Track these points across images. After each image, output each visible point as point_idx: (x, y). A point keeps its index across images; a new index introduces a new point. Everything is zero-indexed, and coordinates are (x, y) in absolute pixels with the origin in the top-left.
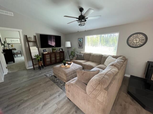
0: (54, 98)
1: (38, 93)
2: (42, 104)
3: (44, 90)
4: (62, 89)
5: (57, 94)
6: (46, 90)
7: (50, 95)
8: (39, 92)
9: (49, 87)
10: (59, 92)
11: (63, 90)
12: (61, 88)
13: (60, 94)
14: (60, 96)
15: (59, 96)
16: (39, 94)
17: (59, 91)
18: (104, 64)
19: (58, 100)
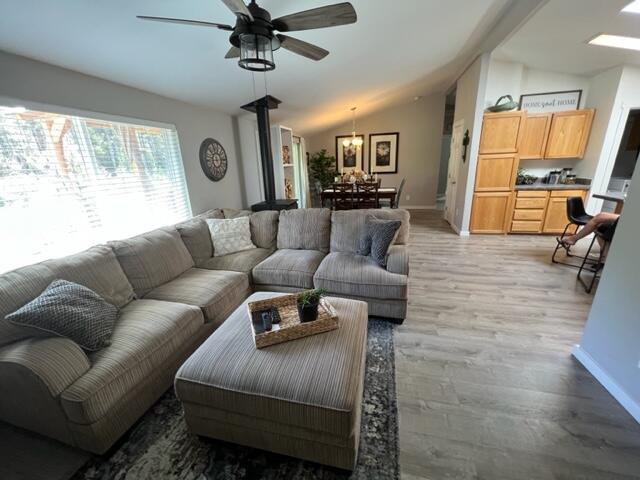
0: (436, 349)
4: (392, 354)
5: (418, 351)
7: (443, 367)
10: (411, 354)
11: (393, 350)
12: (393, 360)
13: (409, 346)
14: (414, 342)
15: (418, 345)
17: (409, 356)
18: (216, 255)
19: (427, 339)
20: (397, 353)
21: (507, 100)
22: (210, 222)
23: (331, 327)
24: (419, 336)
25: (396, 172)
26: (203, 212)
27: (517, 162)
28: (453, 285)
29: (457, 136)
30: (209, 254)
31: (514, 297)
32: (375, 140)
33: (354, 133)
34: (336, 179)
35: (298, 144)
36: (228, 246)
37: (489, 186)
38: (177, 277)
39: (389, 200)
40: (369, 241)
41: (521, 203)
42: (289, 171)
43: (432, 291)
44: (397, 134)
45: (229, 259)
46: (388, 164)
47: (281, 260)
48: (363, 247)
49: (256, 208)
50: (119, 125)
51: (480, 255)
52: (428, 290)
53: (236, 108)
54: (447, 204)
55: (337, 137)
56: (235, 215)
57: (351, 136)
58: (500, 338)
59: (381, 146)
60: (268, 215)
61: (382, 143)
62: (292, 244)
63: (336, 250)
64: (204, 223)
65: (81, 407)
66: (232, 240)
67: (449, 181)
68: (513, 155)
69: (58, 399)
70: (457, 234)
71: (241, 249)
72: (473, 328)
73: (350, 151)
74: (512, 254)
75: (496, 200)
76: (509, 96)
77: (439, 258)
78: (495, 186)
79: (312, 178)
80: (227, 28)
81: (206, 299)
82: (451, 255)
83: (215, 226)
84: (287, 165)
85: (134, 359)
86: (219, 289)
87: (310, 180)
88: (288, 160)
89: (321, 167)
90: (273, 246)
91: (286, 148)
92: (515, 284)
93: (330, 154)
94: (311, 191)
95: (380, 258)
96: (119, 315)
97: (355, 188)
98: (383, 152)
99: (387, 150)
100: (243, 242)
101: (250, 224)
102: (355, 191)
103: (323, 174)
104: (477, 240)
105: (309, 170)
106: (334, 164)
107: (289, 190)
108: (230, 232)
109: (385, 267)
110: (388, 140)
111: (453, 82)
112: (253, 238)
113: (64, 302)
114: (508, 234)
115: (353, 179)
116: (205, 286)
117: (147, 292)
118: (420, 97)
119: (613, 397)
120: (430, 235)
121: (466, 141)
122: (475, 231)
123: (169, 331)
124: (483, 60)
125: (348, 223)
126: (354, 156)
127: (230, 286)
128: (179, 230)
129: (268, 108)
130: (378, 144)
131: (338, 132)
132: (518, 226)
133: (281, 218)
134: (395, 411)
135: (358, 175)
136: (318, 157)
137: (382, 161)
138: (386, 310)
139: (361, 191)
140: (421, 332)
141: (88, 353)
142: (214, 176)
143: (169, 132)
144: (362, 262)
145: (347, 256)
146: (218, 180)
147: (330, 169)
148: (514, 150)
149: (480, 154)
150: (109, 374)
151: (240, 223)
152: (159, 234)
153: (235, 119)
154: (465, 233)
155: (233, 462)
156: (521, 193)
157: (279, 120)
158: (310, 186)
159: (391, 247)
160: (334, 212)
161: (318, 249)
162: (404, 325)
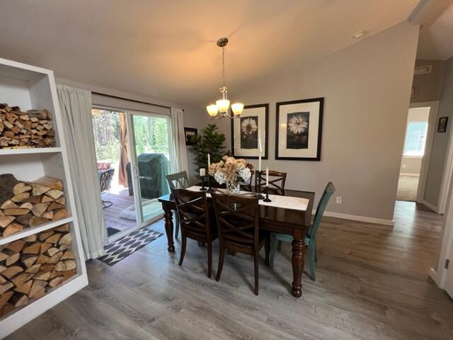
25: (318, 159)
32: (285, 111)
44: (321, 100)
46: (305, 146)
59: (294, 120)
61: (296, 114)
98: (297, 129)
99: (305, 125)
110: (305, 111)
126: (256, 134)
130: (290, 117)
137: (296, 141)
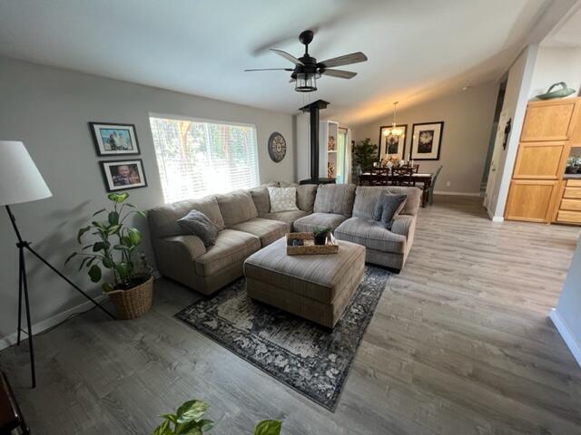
0: (420, 292)
1: (447, 332)
2: (453, 304)
3: (425, 324)
4: (383, 289)
5: (405, 291)
6: (420, 320)
8: (441, 334)
9: (402, 319)
10: (398, 291)
11: (384, 286)
12: (382, 292)
13: (399, 287)
14: (404, 285)
15: (406, 287)
16: (445, 327)
17: (395, 292)
18: (272, 211)
19: (415, 285)
20: (387, 289)
21: (560, 87)
22: (270, 189)
23: (333, 251)
24: (410, 283)
25: (438, 159)
26: (267, 183)
27: (568, 150)
28: (459, 256)
29: (502, 125)
30: (267, 211)
31: (519, 272)
32: (418, 129)
33: (395, 124)
34: (375, 164)
35: (345, 135)
36: (280, 206)
37: (530, 174)
38: (247, 221)
39: (423, 184)
40: (381, 209)
41: (570, 192)
42: (333, 157)
43: (436, 258)
44: (442, 123)
45: (279, 215)
46: (430, 151)
47: (314, 218)
48: (376, 214)
49: (303, 183)
50: (220, 126)
51: (505, 239)
52: (434, 256)
53: (295, 109)
54: (487, 191)
55: (381, 128)
56: (287, 185)
57: (391, 127)
58: (482, 295)
59: (424, 134)
60: (310, 187)
61: (425, 132)
62: (324, 209)
63: (356, 216)
64: (267, 189)
65: (203, 266)
66: (283, 202)
67: (492, 168)
68: (562, 143)
69: (194, 261)
70: (491, 219)
71: (288, 209)
72: (462, 286)
73: (392, 140)
74: (544, 241)
75: (539, 188)
76: (562, 84)
77: (457, 236)
78: (538, 174)
79: (355, 162)
80: (290, 70)
81: (263, 234)
82: (473, 234)
83: (273, 192)
84: (331, 151)
85: (225, 253)
86: (271, 229)
87: (353, 165)
88: (332, 147)
89: (363, 154)
90: (311, 210)
91: (332, 138)
92: (528, 264)
93: (374, 142)
94: (353, 174)
95: (387, 222)
96: (218, 234)
97: (390, 172)
98: (425, 140)
99: (430, 138)
100: (291, 205)
101: (297, 193)
102: (390, 175)
103: (366, 160)
104: (510, 226)
105: (353, 156)
106: (377, 151)
107: (331, 171)
108: (282, 198)
109: (390, 230)
110: (431, 129)
111: (506, 70)
112: (297, 203)
113: (197, 219)
114: (552, 223)
115: (390, 165)
116: (263, 227)
117: (231, 225)
118: (468, 87)
119: (566, 344)
120: (457, 218)
121: (508, 130)
122: (510, 217)
123: (243, 245)
124: (530, 50)
125: (369, 196)
126: (397, 144)
127: (278, 229)
128: (251, 192)
129: (319, 108)
130: (421, 133)
131: (382, 123)
132: (564, 216)
133: (319, 190)
134: (372, 315)
135: (395, 161)
136: (362, 144)
137: (424, 148)
138: (385, 260)
139: (396, 175)
140: (413, 281)
141: (206, 247)
142: (276, 159)
143: (251, 128)
144: (373, 224)
145: (365, 220)
146: (279, 161)
147: (372, 155)
148: (565, 138)
149: (520, 141)
150: (215, 256)
151: (290, 191)
152: (240, 193)
153: (295, 118)
154: (498, 218)
155: (269, 314)
156: (570, 182)
157: (326, 117)
158: (353, 170)
159: (396, 215)
160: (358, 187)
161: (342, 214)
162: (400, 275)
